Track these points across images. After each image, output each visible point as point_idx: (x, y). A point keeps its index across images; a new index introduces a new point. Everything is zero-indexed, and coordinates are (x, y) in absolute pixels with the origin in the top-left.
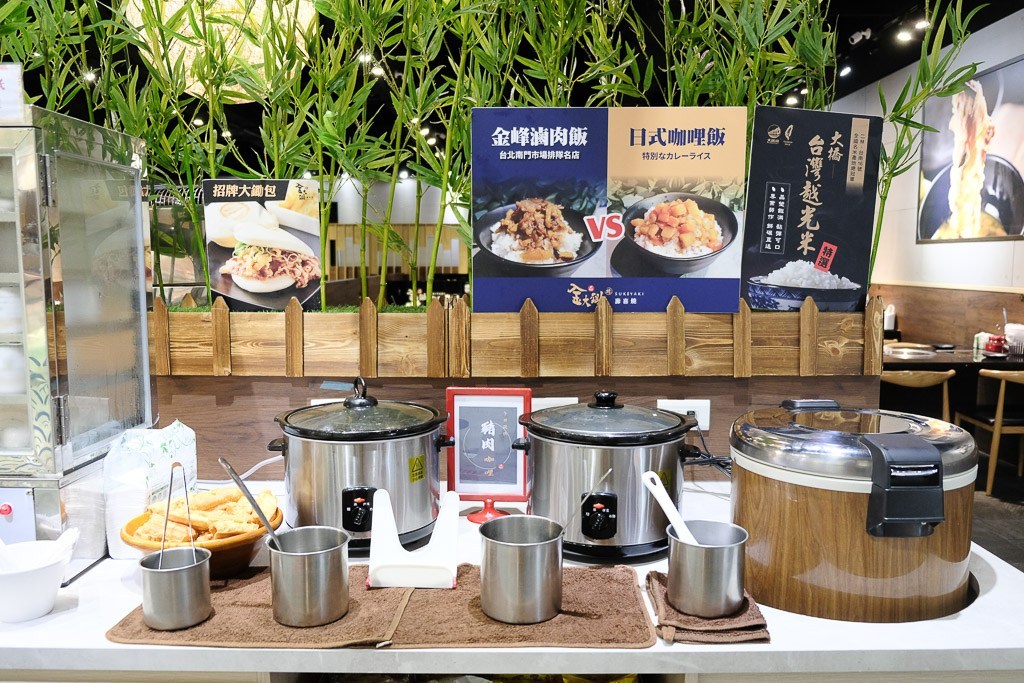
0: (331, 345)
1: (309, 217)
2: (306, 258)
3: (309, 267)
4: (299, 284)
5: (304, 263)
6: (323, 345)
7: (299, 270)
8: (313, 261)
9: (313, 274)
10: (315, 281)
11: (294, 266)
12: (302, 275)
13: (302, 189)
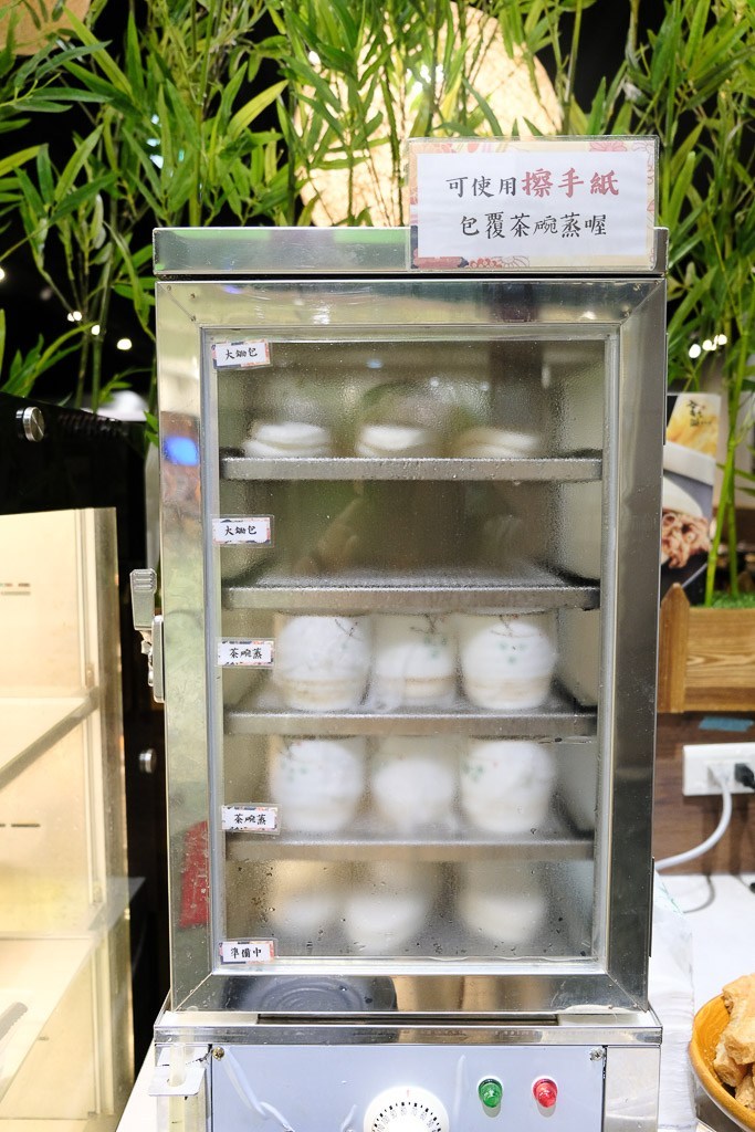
0: (729, 660)
1: (701, 455)
2: (689, 520)
3: (691, 535)
4: (674, 562)
5: (686, 529)
6: (716, 660)
7: (677, 539)
8: (699, 524)
9: (696, 546)
10: (699, 557)
11: (670, 534)
12: (680, 549)
13: (697, 410)
